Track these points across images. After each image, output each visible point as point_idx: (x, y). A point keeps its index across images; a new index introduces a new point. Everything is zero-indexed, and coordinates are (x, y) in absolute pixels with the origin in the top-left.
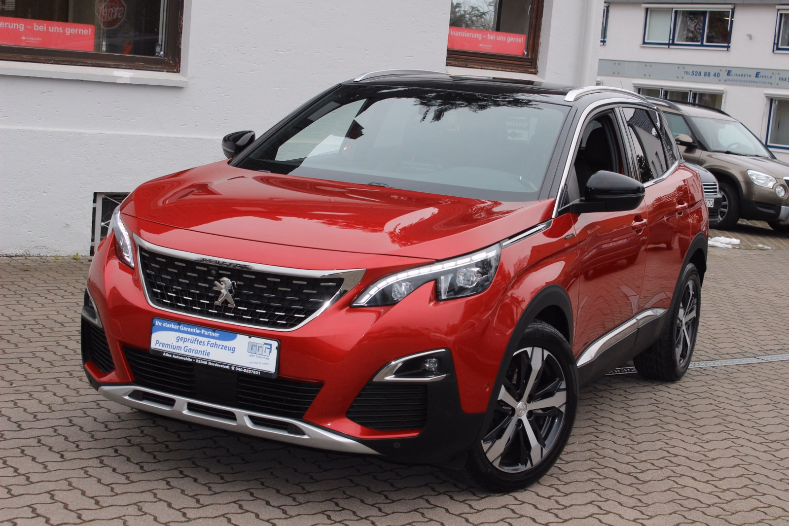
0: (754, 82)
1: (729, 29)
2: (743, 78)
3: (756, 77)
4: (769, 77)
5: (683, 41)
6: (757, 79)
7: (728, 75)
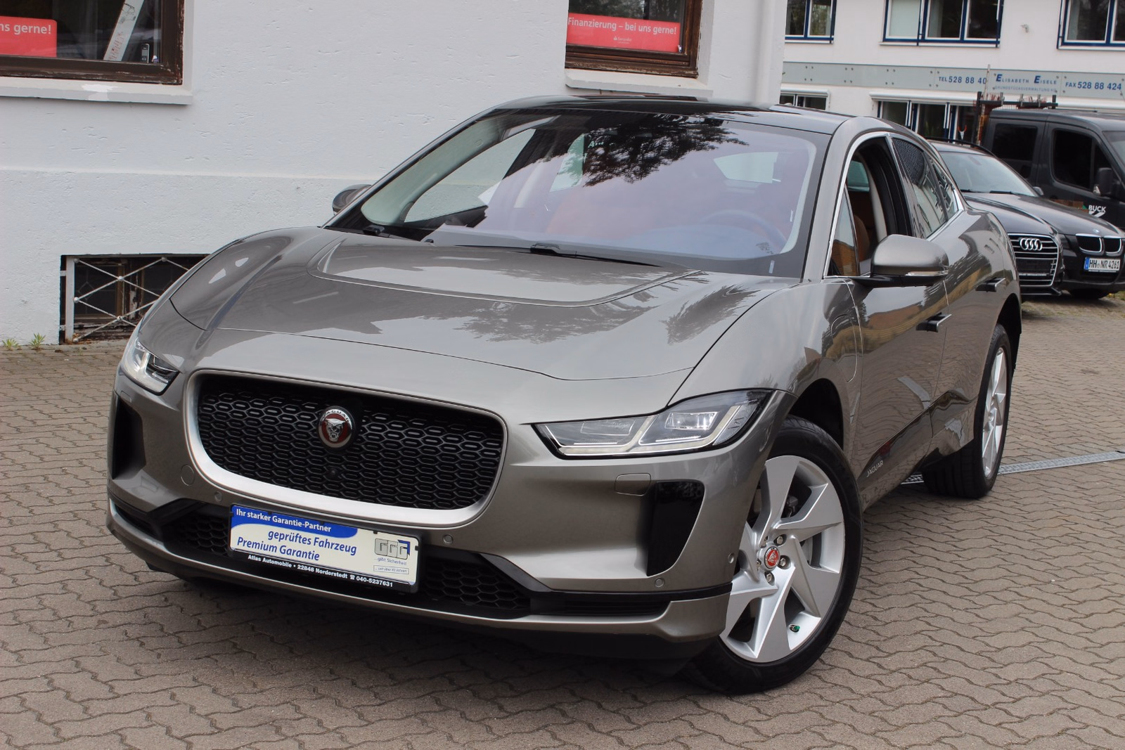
5: (938, 37)
6: (1036, 84)
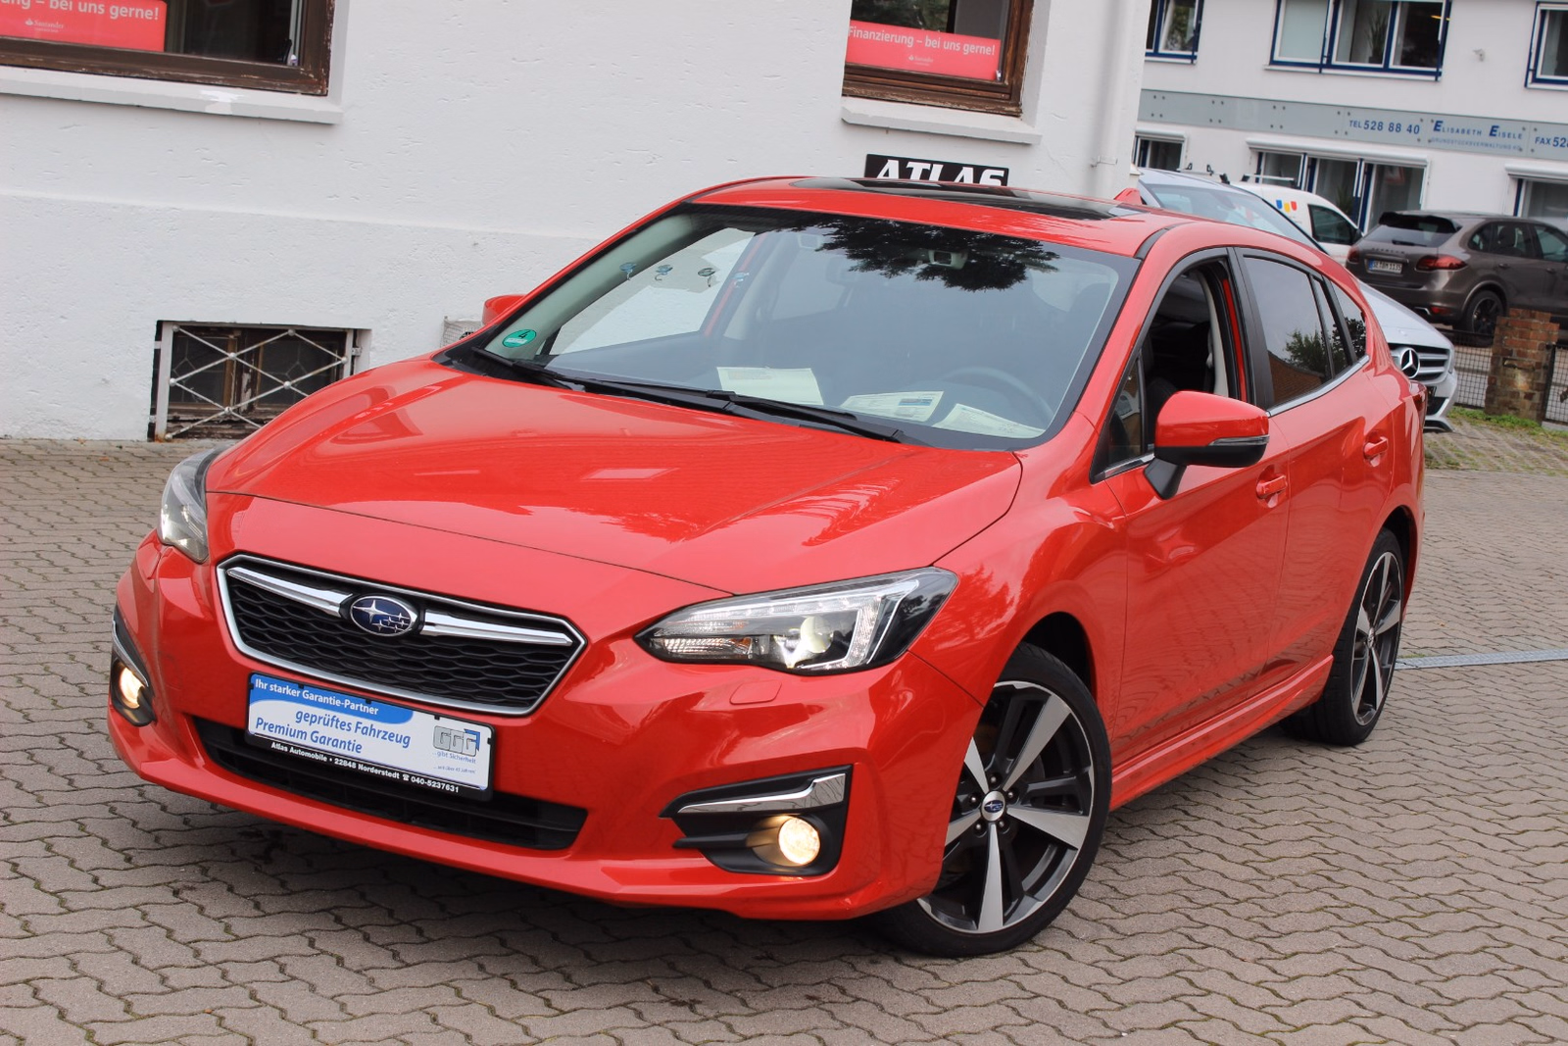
0: (1487, 145)
1: (1439, 38)
2: (1465, 137)
3: (1491, 134)
4: (1517, 136)
7: (1435, 129)
